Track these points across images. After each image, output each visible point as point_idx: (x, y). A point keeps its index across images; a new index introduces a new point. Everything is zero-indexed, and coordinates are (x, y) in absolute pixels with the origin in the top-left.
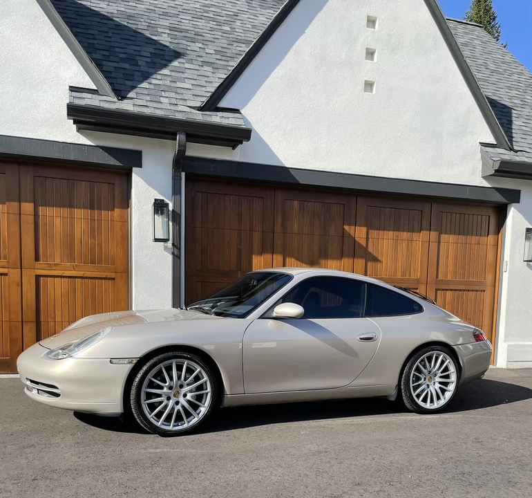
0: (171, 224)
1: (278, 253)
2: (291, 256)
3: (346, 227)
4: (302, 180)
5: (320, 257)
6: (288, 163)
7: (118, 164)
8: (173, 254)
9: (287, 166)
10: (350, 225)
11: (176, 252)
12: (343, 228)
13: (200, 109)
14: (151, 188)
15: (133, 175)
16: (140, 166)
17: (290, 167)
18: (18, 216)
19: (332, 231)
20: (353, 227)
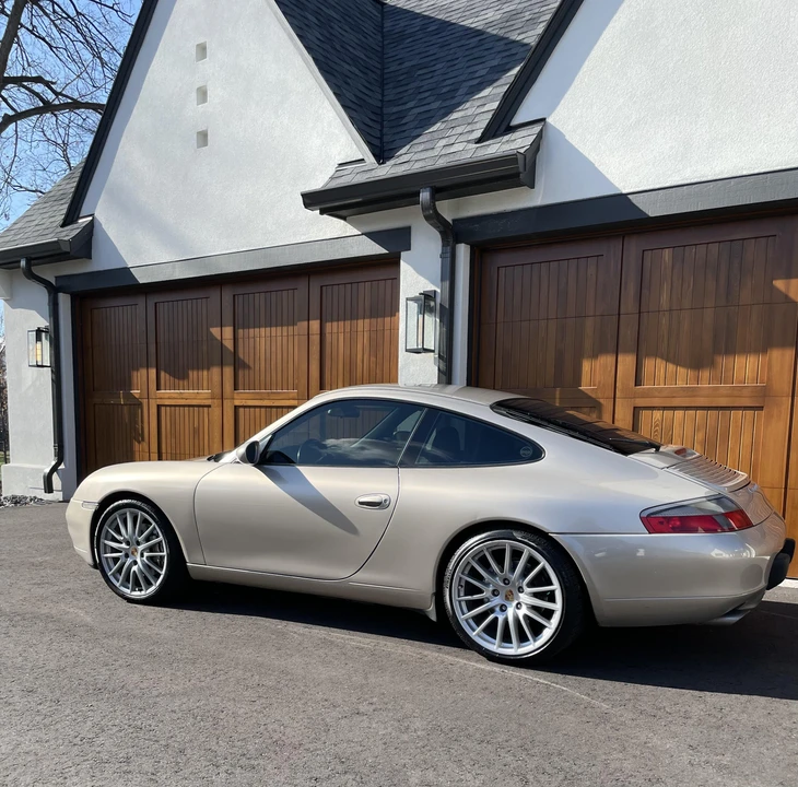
0: (438, 320)
1: (626, 351)
2: (656, 355)
3: (779, 284)
4: (653, 210)
5: (717, 351)
6: (625, 186)
7: (384, 251)
8: (439, 368)
9: (624, 192)
10: (788, 277)
11: (442, 366)
12: (772, 286)
13: (479, 141)
14: (420, 277)
15: (403, 264)
16: (409, 248)
17: (632, 191)
18: (307, 337)
19: (745, 296)
20: (794, 282)
